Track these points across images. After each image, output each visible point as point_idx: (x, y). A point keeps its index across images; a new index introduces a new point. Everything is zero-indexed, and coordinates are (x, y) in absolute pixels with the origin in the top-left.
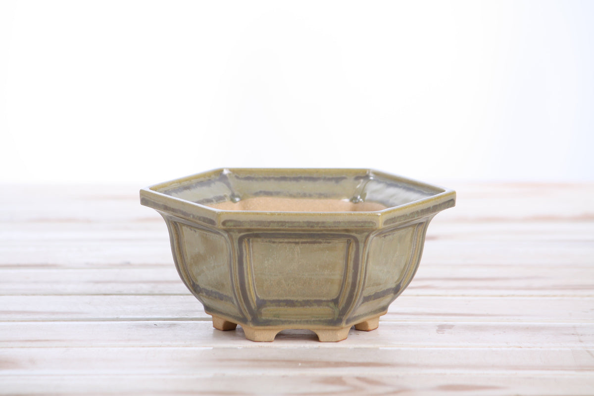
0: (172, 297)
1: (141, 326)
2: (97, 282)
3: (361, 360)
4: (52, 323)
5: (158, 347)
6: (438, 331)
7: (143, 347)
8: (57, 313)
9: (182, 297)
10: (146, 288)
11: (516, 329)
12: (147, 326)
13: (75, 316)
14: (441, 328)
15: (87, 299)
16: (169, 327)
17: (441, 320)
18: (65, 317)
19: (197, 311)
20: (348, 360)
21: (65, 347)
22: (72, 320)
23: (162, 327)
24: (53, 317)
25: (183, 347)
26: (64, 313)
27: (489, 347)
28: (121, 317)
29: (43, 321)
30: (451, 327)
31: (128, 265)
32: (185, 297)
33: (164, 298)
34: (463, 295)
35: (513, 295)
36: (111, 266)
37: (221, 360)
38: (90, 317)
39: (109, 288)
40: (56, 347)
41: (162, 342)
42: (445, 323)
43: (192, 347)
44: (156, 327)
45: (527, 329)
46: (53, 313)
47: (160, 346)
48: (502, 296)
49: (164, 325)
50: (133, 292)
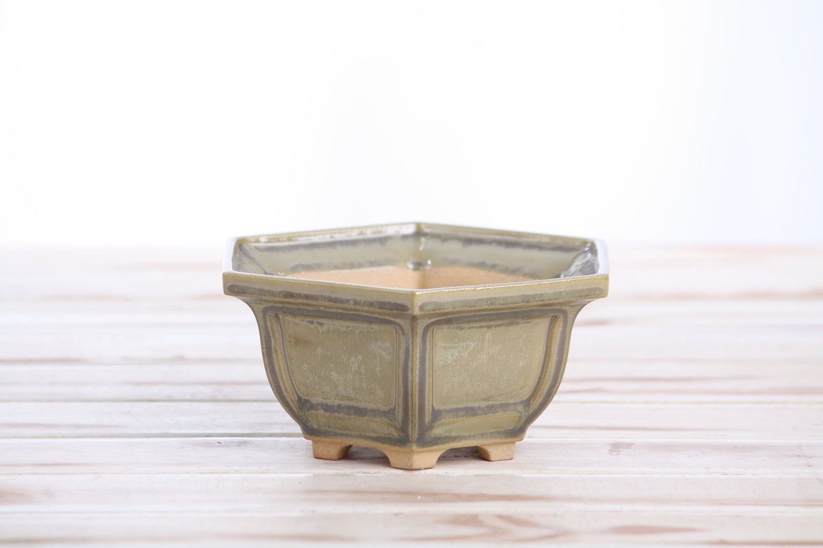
0: (242, 404)
1: (199, 444)
2: (138, 384)
3: (503, 492)
4: (77, 440)
5: (223, 473)
6: (611, 451)
7: (203, 473)
8: (83, 426)
9: (256, 404)
10: (205, 391)
11: (719, 448)
12: (208, 445)
13: (107, 431)
14: (616, 447)
15: (125, 406)
16: (237, 446)
17: (615, 437)
18: (95, 431)
19: (276, 424)
20: (486, 492)
21: (94, 474)
22: (104, 436)
23: (228, 446)
24: (78, 432)
25: (258, 473)
26: (92, 426)
27: (682, 474)
28: (172, 431)
29: (63, 437)
30: (629, 446)
31: (181, 359)
32: (261, 404)
33: (231, 405)
34: (646, 402)
35: (715, 402)
36: (157, 361)
37: (309, 492)
38: (129, 432)
39: (155, 391)
40: (82, 473)
41: (228, 467)
42: (620, 440)
43: (270, 473)
44: (220, 447)
45: (735, 448)
46: (77, 426)
47: (226, 472)
48: (700, 403)
49: (232, 442)
50: (187, 397)
